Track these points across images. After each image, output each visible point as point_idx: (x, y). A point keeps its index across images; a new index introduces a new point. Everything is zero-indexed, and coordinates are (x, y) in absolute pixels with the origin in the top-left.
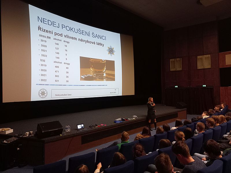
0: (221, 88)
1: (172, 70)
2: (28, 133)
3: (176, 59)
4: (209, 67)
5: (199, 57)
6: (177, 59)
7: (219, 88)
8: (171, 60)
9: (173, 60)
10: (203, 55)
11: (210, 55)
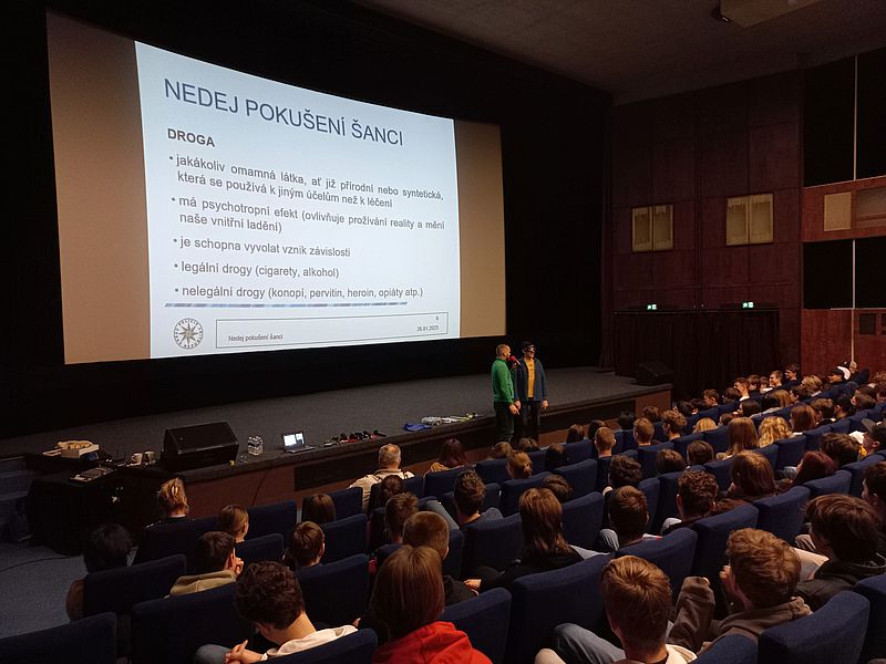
0: (807, 313)
1: (637, 247)
2: (139, 456)
3: (654, 210)
4: (768, 237)
5: (732, 202)
6: (658, 209)
7: (800, 312)
8: (636, 212)
9: (644, 211)
10: (748, 194)
11: (770, 197)
